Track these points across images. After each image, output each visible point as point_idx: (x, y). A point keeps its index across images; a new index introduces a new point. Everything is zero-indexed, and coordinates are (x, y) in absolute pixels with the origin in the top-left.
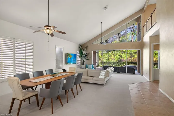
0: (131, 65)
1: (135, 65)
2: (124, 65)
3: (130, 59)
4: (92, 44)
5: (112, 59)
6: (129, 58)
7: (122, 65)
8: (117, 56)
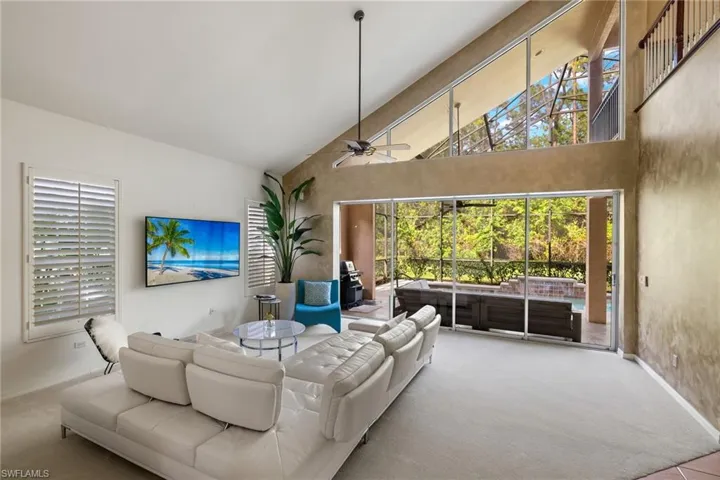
0: (550, 275)
1: (568, 274)
2: (517, 275)
3: (544, 244)
4: (334, 165)
5: (461, 244)
6: (537, 241)
7: (505, 272)
8: (486, 230)
